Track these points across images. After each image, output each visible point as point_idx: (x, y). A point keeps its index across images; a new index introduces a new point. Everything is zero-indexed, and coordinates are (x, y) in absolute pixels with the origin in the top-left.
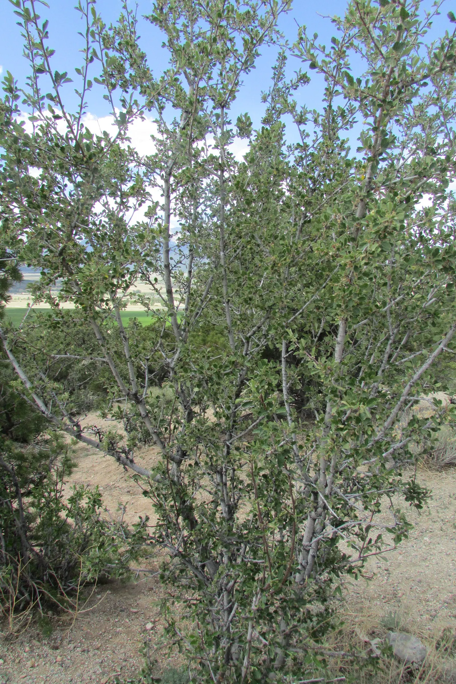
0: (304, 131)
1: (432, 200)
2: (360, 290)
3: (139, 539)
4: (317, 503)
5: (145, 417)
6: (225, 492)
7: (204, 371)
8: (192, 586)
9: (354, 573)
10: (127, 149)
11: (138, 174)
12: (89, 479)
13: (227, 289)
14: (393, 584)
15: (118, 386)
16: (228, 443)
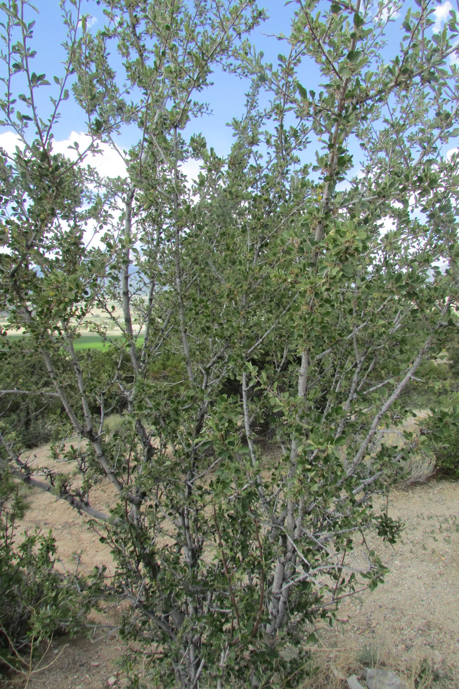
0: (257, 152)
1: (396, 224)
2: (322, 318)
3: (95, 592)
4: (286, 547)
5: (100, 457)
6: (187, 536)
7: (161, 408)
8: (155, 638)
9: (328, 617)
10: (87, 168)
11: (98, 196)
12: (46, 517)
13: (184, 317)
14: (367, 613)
15: (71, 424)
16: (189, 483)
